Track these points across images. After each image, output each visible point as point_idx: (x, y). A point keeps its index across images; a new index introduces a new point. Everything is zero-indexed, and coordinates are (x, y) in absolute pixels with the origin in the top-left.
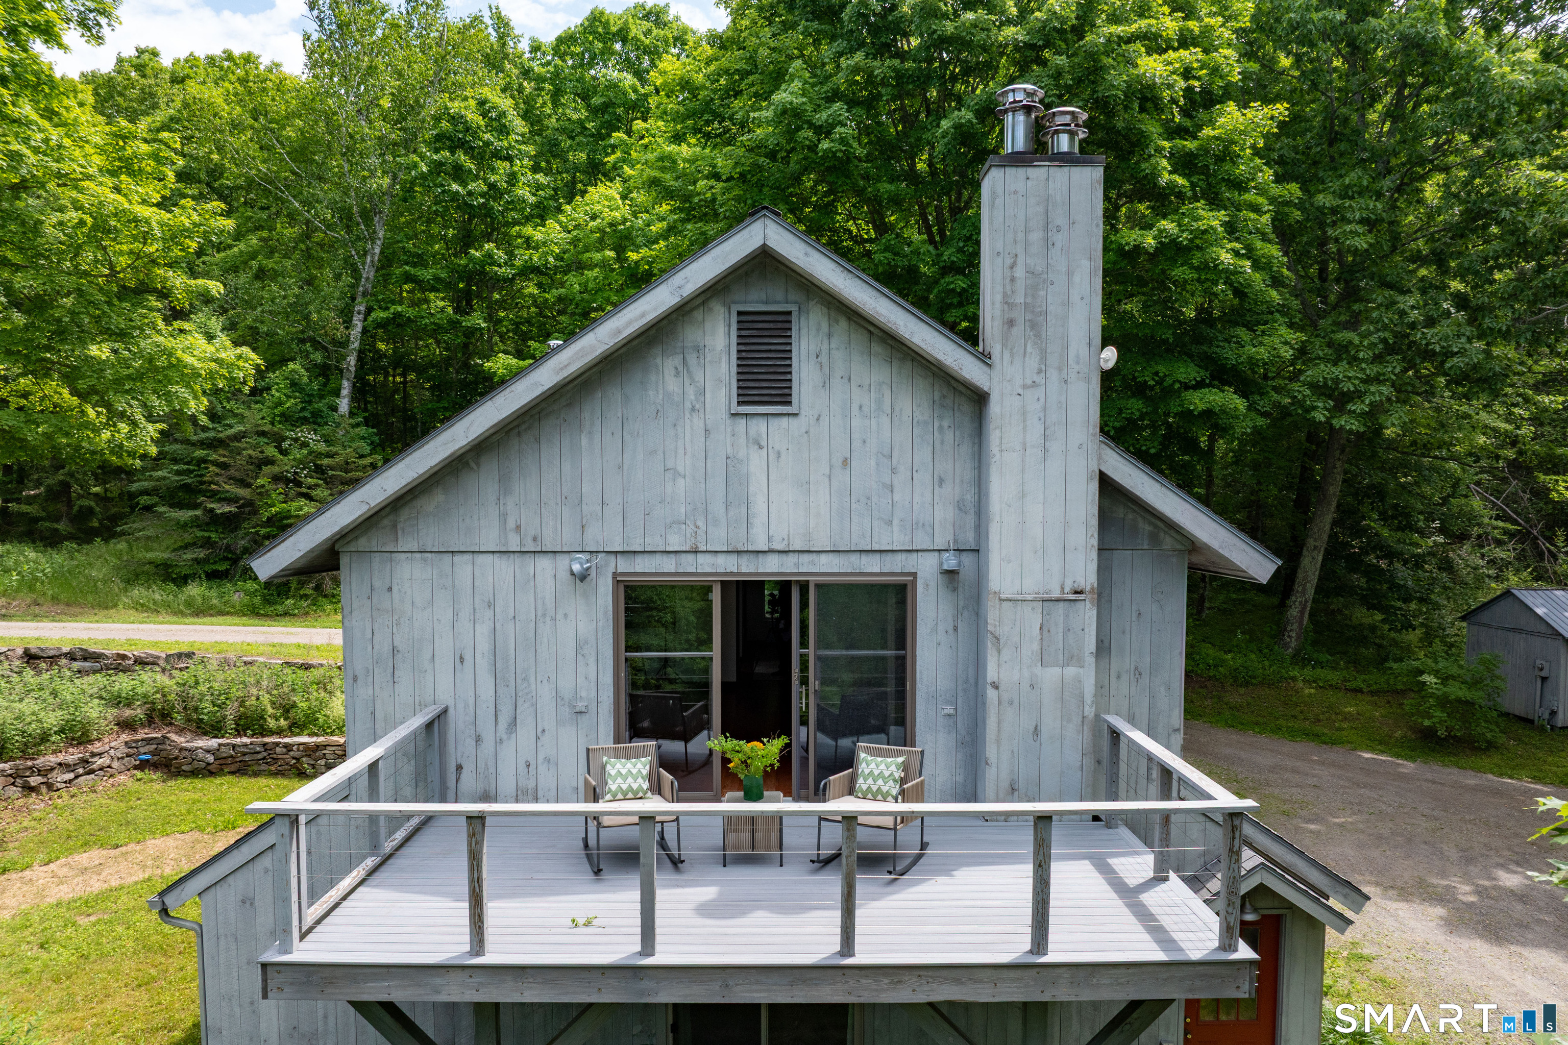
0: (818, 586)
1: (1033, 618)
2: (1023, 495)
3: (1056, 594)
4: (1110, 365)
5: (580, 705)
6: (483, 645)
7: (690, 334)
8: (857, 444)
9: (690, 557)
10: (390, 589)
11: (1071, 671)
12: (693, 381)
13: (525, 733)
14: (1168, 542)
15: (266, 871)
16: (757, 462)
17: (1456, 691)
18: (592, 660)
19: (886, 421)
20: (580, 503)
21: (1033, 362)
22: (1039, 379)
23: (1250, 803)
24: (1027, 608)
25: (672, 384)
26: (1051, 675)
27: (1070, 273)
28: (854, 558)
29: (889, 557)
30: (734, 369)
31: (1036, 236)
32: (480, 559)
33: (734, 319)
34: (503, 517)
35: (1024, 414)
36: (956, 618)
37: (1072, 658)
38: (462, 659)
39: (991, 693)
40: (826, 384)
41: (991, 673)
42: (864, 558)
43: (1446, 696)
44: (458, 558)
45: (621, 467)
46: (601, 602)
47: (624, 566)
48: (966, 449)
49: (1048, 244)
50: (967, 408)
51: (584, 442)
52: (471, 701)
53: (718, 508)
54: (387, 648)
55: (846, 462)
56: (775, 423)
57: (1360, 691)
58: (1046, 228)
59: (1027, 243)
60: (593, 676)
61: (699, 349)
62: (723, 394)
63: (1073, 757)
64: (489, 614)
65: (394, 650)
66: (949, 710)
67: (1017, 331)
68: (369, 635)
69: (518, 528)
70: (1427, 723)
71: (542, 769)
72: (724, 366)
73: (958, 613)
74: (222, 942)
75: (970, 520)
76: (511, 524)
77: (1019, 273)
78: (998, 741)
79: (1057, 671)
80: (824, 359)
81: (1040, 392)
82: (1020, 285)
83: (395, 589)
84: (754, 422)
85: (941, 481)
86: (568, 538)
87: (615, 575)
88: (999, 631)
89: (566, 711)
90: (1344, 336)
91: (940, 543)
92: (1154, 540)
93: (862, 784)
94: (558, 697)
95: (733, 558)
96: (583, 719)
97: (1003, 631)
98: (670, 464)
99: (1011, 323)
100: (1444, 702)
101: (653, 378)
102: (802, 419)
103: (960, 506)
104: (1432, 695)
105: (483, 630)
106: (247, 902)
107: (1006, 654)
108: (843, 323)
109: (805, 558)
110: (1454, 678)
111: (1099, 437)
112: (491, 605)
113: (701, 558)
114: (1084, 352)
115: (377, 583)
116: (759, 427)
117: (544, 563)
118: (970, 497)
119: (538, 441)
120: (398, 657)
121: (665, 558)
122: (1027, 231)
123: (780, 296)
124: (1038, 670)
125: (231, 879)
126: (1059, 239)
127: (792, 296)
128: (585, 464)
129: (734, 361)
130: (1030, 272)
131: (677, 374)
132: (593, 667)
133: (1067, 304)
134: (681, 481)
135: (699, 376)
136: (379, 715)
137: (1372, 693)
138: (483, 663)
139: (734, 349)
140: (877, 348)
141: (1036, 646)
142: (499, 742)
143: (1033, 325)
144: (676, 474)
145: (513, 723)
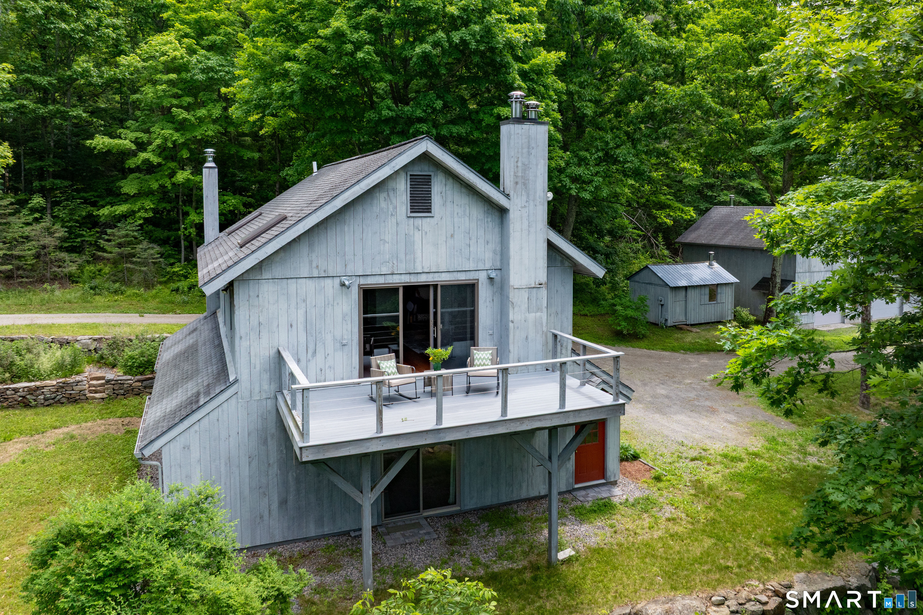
0: (442, 286)
1: (525, 295)
2: (521, 248)
3: (533, 286)
4: (550, 199)
5: (344, 342)
6: (301, 319)
7: (391, 184)
8: (456, 228)
9: (390, 276)
10: (258, 296)
11: (538, 314)
12: (392, 203)
13: (320, 356)
14: (567, 263)
15: (196, 432)
16: (418, 236)
17: (630, 313)
18: (349, 323)
19: (467, 219)
20: (344, 255)
21: (524, 198)
22: (527, 205)
23: (621, 353)
24: (523, 291)
25: (383, 204)
26: (532, 316)
27: (537, 165)
28: (455, 274)
29: (468, 273)
30: (409, 198)
31: (525, 150)
32: (300, 281)
33: (409, 177)
34: (311, 262)
35: (522, 218)
36: (493, 296)
37: (539, 309)
38: (291, 326)
39: (511, 325)
40: (444, 204)
41: (511, 317)
42: (459, 274)
43: (626, 315)
44: (289, 281)
45: (362, 239)
46: (353, 297)
47: (363, 281)
48: (497, 230)
49: (529, 154)
50: (497, 214)
51: (346, 229)
52: (296, 344)
53: (402, 256)
54: (256, 323)
55: (452, 236)
56: (425, 220)
57: (587, 315)
58: (529, 148)
59: (522, 153)
60: (349, 329)
61: (394, 190)
62: (404, 208)
63: (539, 347)
64: (304, 305)
65: (260, 324)
66: (491, 332)
67: (519, 186)
68: (248, 317)
69: (317, 266)
70: (619, 328)
71: (328, 371)
72: (404, 197)
73: (494, 294)
74: (173, 469)
75: (498, 257)
76: (314, 265)
77: (520, 164)
78: (514, 343)
79: (534, 314)
80: (443, 194)
81: (527, 209)
82: (520, 169)
83: (260, 296)
84: (416, 220)
85: (488, 242)
86: (339, 270)
87: (359, 285)
88: (514, 301)
89: (338, 345)
90: (583, 153)
91: (487, 266)
92: (562, 262)
93: (476, 362)
94: (335, 339)
95: (408, 276)
96: (346, 347)
97: (514, 300)
98: (382, 238)
99: (517, 183)
100: (626, 318)
101: (375, 201)
102: (435, 219)
103: (495, 252)
104: (620, 315)
105: (301, 312)
106: (186, 447)
107: (516, 309)
108: (451, 180)
109: (436, 275)
110: (628, 307)
111: (547, 226)
112: (304, 301)
113: (395, 277)
114: (542, 194)
115: (251, 294)
116: (418, 221)
117: (329, 281)
118: (498, 249)
119: (326, 228)
120: (262, 327)
121: (380, 277)
122: (522, 148)
123: (426, 168)
124: (527, 315)
125: (178, 438)
126: (533, 152)
127: (431, 169)
128: (347, 238)
129: (409, 195)
130: (523, 164)
131: (385, 200)
132: (350, 325)
133: (536, 176)
134: (387, 245)
135: (394, 201)
136: (252, 354)
137: (591, 316)
138: (301, 327)
139: (409, 189)
140: (464, 190)
141: (526, 306)
142: (308, 361)
143: (524, 184)
144: (385, 242)
145: (315, 352)
